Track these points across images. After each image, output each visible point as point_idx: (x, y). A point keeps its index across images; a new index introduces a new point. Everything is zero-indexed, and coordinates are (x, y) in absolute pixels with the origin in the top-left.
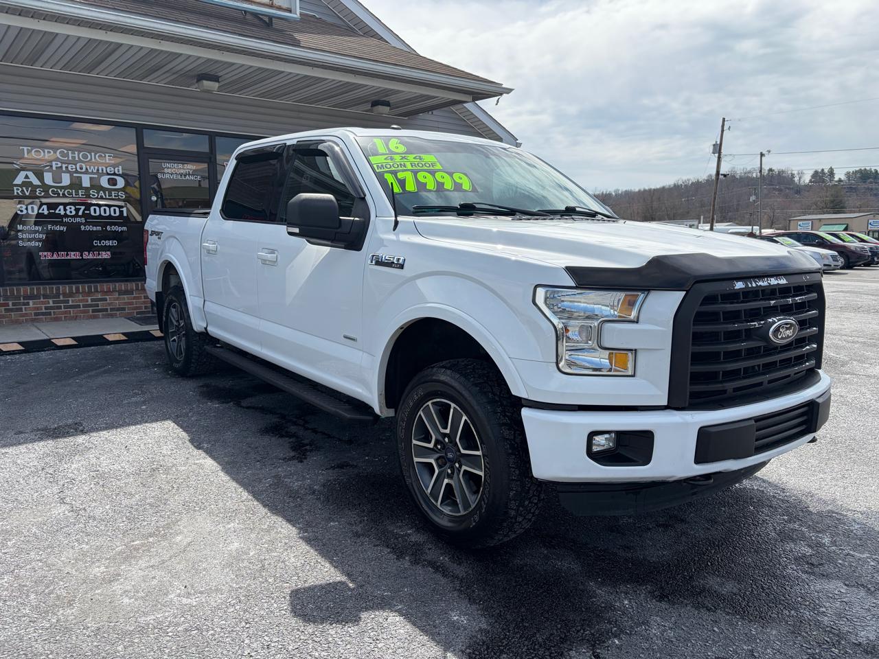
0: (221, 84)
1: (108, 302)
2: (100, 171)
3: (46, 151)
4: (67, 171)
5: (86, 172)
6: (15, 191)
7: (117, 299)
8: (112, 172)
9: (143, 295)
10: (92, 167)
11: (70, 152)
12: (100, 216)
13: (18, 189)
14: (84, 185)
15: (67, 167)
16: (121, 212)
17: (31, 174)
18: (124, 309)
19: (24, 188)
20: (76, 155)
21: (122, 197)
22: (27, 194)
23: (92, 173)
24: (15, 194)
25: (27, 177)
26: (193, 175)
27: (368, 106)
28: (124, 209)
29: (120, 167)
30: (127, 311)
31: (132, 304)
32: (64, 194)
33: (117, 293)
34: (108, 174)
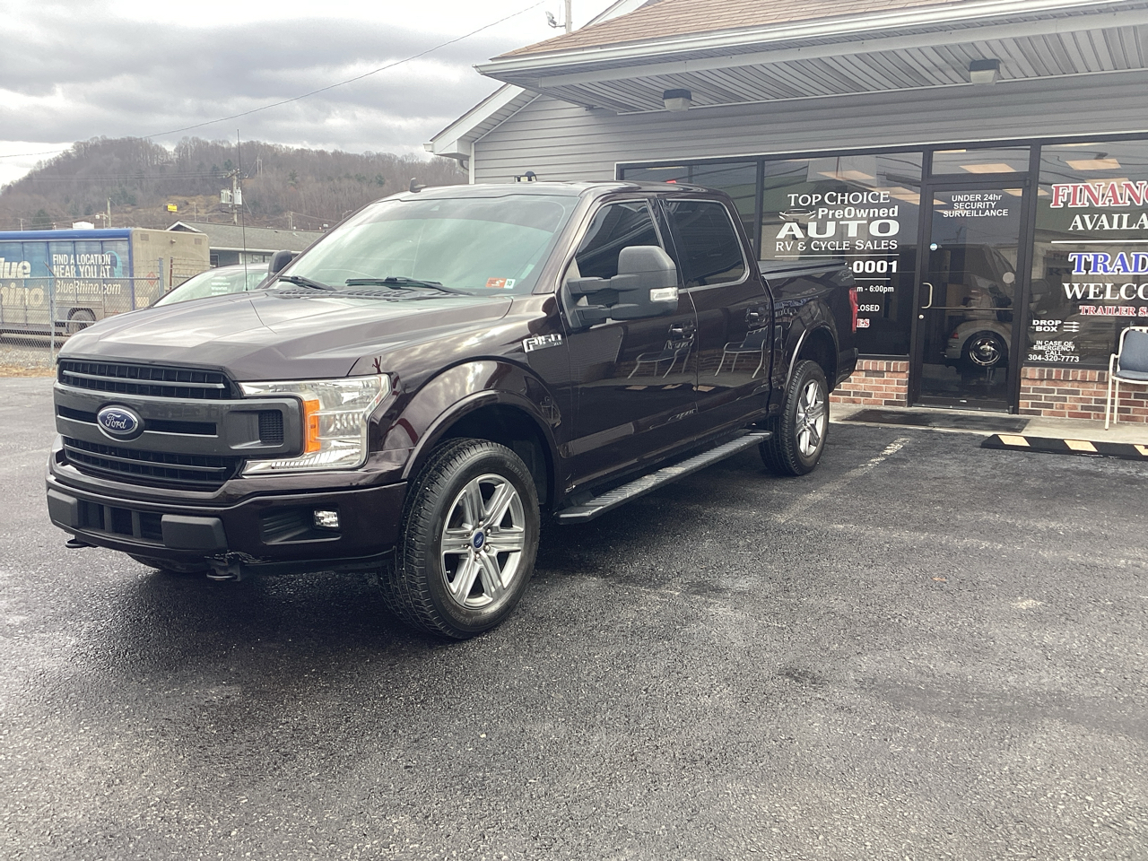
1: (852, 383)
2: (871, 215)
3: (814, 196)
4: (834, 219)
5: (855, 218)
6: (778, 246)
7: (864, 381)
8: (886, 215)
9: (896, 379)
10: (862, 211)
11: (839, 195)
12: (864, 274)
13: (780, 245)
14: (849, 235)
15: (833, 214)
16: (890, 267)
17: (795, 226)
18: (869, 395)
19: (786, 243)
20: (846, 198)
21: (893, 247)
22: (789, 249)
23: (862, 218)
24: (777, 250)
25: (791, 229)
26: (996, 208)
28: (894, 264)
29: (897, 207)
30: (873, 398)
31: (879, 389)
32: (826, 247)
33: (864, 373)
34: (879, 218)
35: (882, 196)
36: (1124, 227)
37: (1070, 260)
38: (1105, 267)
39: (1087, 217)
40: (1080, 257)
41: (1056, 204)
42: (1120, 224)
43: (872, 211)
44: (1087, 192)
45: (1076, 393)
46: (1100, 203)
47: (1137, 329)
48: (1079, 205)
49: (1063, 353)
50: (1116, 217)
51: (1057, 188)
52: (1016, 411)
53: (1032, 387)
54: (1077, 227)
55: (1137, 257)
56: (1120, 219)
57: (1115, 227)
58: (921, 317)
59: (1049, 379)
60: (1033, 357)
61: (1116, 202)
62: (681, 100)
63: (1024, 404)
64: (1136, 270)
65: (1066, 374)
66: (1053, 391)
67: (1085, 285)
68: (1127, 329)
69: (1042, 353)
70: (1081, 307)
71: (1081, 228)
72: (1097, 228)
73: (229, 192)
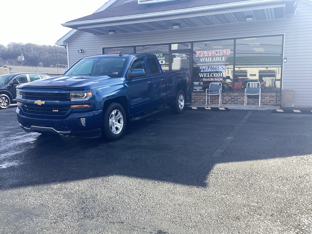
34: (161, 60)
35: (161, 55)
36: (211, 61)
37: (200, 68)
38: (207, 70)
39: (203, 59)
40: (202, 68)
41: (197, 56)
42: (210, 60)
43: (159, 58)
44: (203, 53)
45: (203, 98)
46: (206, 55)
47: (213, 83)
48: (201, 56)
49: (200, 89)
50: (209, 58)
51: (197, 52)
52: (191, 103)
53: (194, 97)
54: (201, 61)
55: (213, 67)
56: (210, 59)
57: (209, 61)
59: (197, 95)
60: (194, 91)
61: (209, 55)
62: (113, 32)
63: (193, 101)
64: (213, 70)
65: (200, 94)
66: (198, 98)
67: (204, 74)
68: (211, 83)
69: (196, 89)
70: (203, 79)
72: (205, 61)
73: (20, 57)
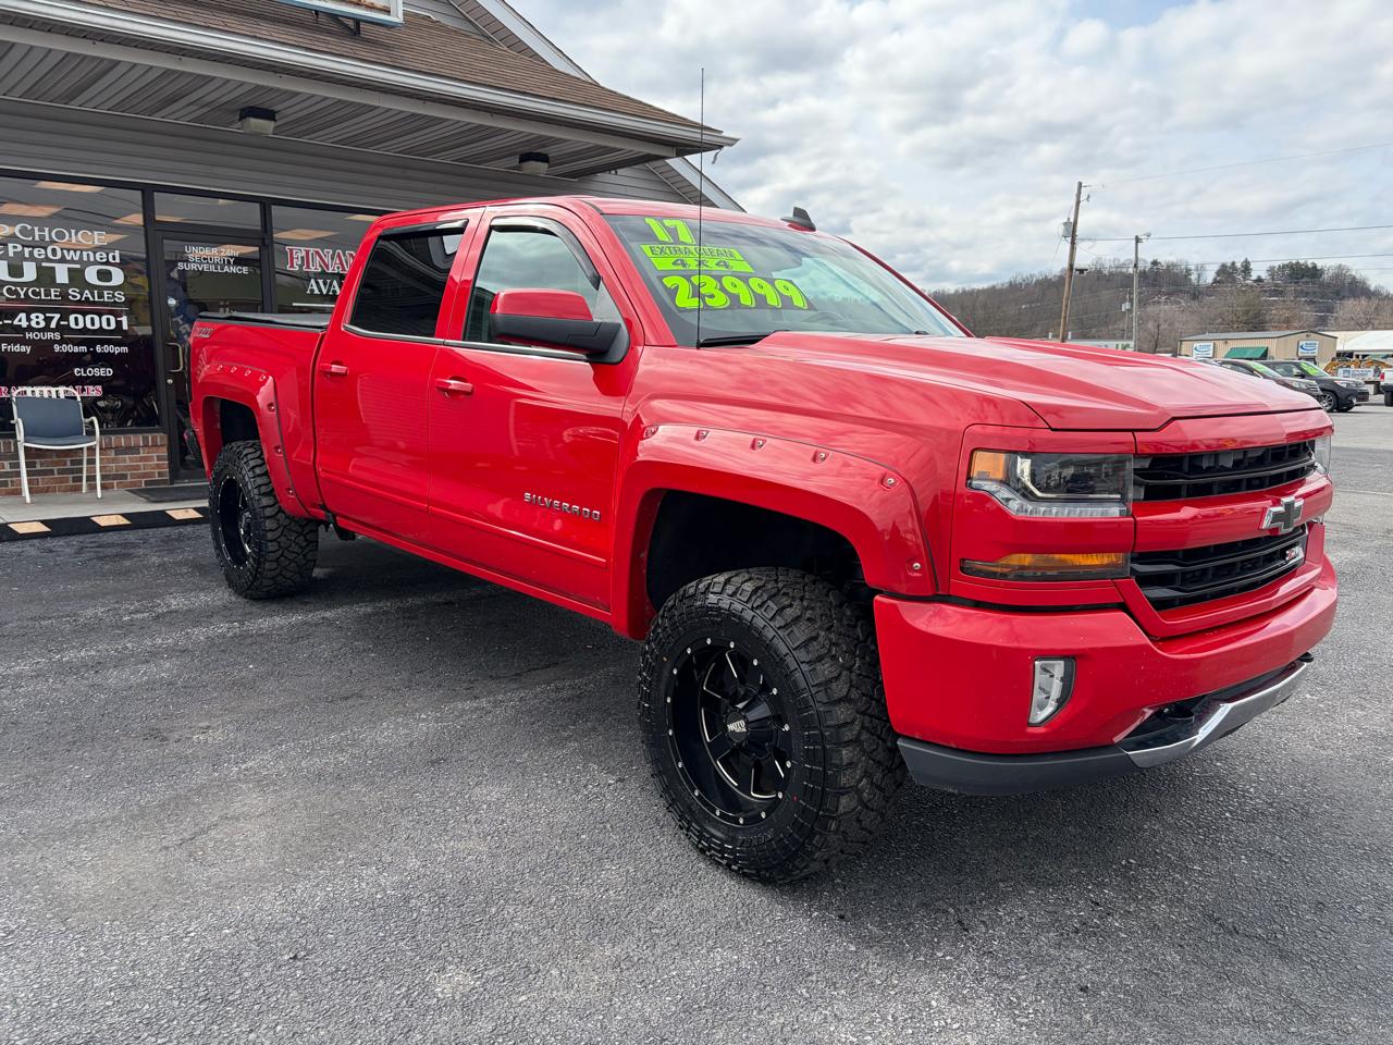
0: (278, 123)
2: (85, 259)
4: (32, 258)
5: (63, 260)
7: (114, 461)
8: (105, 260)
9: (155, 455)
10: (72, 252)
11: (36, 229)
12: (85, 330)
14: (58, 281)
15: (31, 253)
16: (119, 324)
18: (124, 476)
20: (47, 233)
21: (120, 299)
23: (72, 261)
26: (235, 265)
27: (515, 161)
28: (124, 319)
29: (117, 252)
30: (129, 480)
31: (138, 468)
32: (26, 294)
33: (113, 451)
34: (96, 263)
35: (96, 237)
39: (321, 281)
41: (292, 266)
43: (85, 253)
44: (318, 258)
46: (330, 268)
48: (313, 269)
51: (291, 250)
54: (313, 290)
58: (170, 381)
71: (317, 292)
72: (331, 293)
